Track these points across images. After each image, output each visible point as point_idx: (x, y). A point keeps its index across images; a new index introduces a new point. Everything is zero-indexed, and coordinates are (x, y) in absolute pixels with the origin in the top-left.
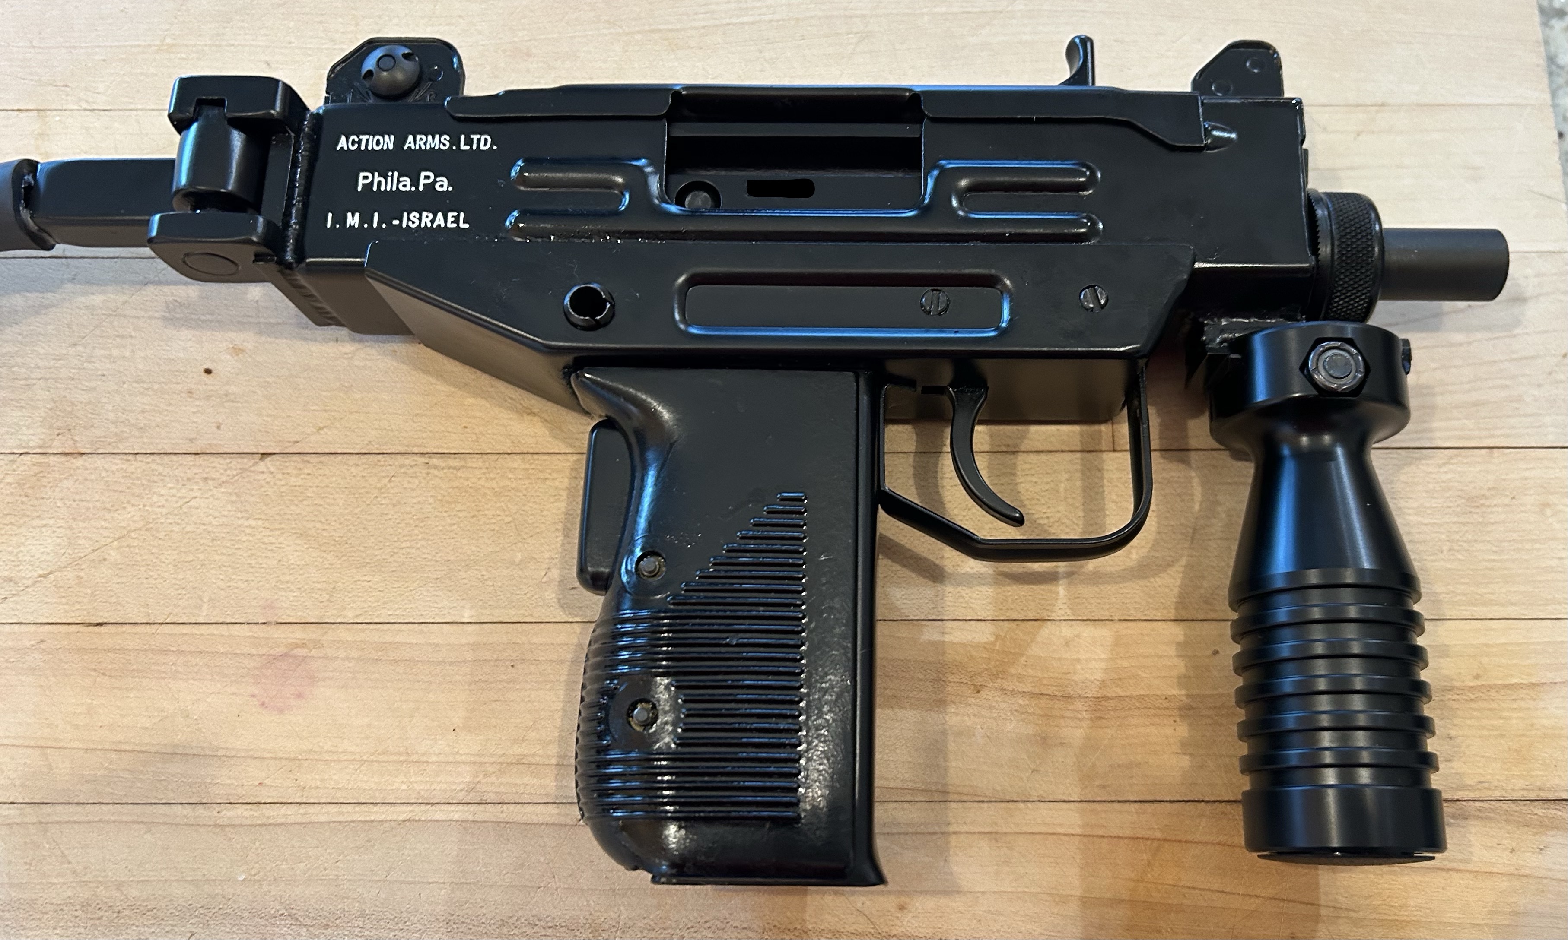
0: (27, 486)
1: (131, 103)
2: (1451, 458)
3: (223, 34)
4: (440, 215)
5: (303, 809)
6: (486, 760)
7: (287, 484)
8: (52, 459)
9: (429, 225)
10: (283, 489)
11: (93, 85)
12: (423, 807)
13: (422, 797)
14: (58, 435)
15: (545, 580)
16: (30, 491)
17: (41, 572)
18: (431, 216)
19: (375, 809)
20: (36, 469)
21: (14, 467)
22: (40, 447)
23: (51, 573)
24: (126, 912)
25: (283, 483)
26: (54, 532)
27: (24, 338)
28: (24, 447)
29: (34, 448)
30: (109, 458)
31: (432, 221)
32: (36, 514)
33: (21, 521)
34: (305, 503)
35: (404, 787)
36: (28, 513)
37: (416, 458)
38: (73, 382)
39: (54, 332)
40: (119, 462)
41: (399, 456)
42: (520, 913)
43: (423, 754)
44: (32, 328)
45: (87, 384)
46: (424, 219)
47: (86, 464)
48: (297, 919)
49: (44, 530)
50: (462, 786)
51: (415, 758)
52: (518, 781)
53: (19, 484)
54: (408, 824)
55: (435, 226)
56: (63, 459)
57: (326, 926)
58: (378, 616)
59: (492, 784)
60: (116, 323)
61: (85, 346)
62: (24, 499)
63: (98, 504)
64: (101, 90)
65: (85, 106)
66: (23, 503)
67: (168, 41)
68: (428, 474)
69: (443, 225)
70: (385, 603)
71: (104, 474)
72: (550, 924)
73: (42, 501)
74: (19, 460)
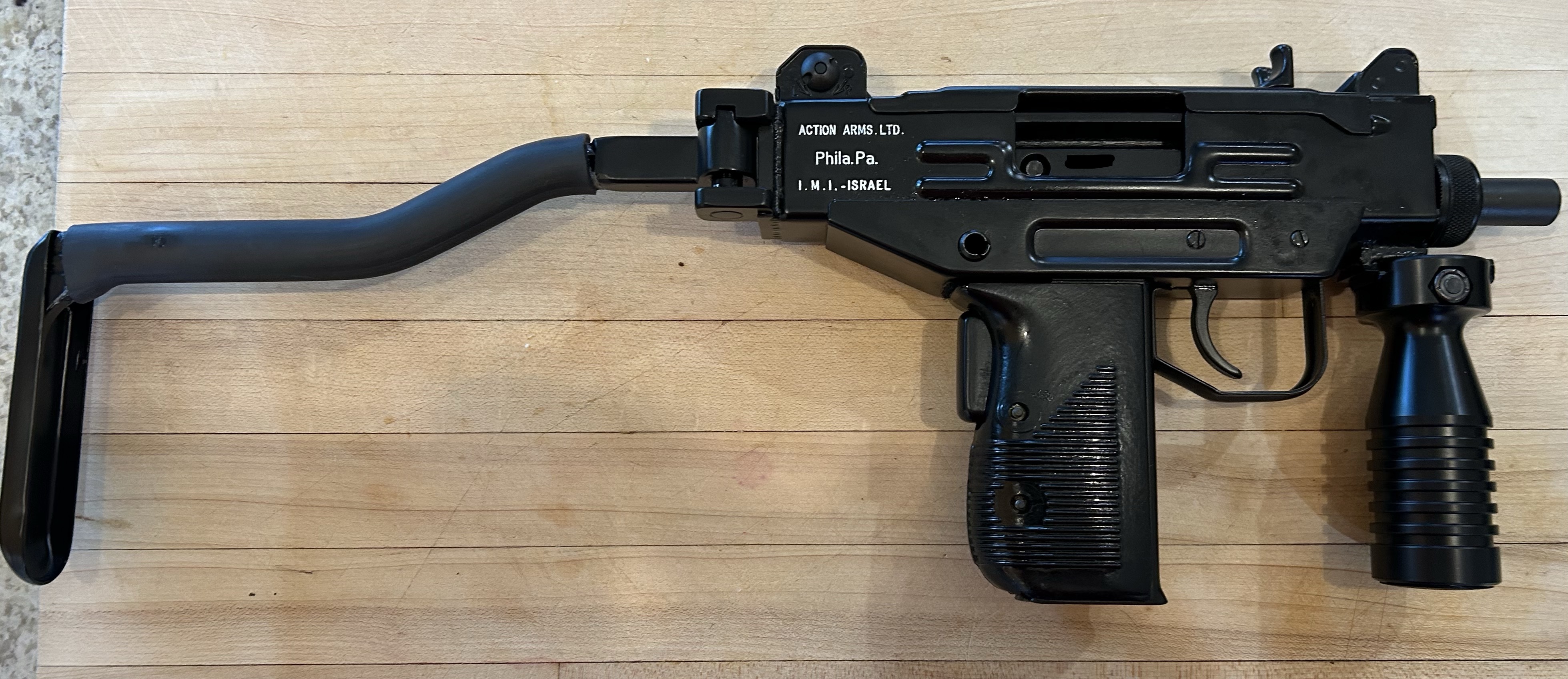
0: (573, 342)
1: (606, 70)
2: (1503, 322)
3: (663, 17)
4: (871, 182)
5: (773, 548)
6: (883, 517)
7: (741, 341)
8: (586, 324)
9: (865, 189)
10: (739, 344)
11: (578, 56)
12: (847, 547)
13: (846, 540)
14: (588, 307)
15: (912, 403)
16: (574, 346)
17: (589, 399)
18: (865, 182)
19: (818, 548)
20: (577, 331)
21: (562, 329)
22: (577, 316)
23: (595, 400)
24: (670, 612)
25: (739, 340)
26: (594, 373)
27: (556, 240)
28: (567, 316)
29: (573, 316)
30: (624, 323)
31: (867, 186)
32: (580, 361)
33: (572, 366)
34: (754, 353)
35: (834, 534)
36: (576, 360)
37: (823, 323)
38: (593, 272)
39: (576, 237)
40: (630, 326)
41: (812, 322)
42: (913, 611)
43: (845, 514)
44: (560, 234)
45: (602, 273)
46: (861, 185)
47: (609, 327)
48: (776, 616)
49: (587, 371)
50: (870, 534)
51: (839, 516)
52: (905, 531)
53: (567, 341)
54: (839, 557)
55: (869, 189)
56: (593, 324)
57: (794, 620)
58: (808, 427)
59: (889, 532)
60: (616, 231)
61: (598, 246)
62: (572, 351)
63: (621, 355)
64: (584, 60)
65: (574, 72)
66: (571, 353)
67: (625, 23)
68: (832, 333)
69: (874, 189)
70: (812, 418)
71: (621, 334)
72: (931, 618)
73: (583, 352)
74: (564, 324)
